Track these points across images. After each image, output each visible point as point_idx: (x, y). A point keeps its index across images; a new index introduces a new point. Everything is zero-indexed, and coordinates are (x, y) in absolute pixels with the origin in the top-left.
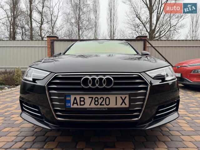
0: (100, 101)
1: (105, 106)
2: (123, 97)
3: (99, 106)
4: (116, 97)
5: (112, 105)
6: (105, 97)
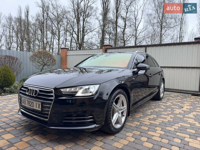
0: (30, 103)
1: (32, 107)
2: (39, 103)
3: (30, 107)
4: (36, 103)
5: (34, 108)
6: (32, 101)
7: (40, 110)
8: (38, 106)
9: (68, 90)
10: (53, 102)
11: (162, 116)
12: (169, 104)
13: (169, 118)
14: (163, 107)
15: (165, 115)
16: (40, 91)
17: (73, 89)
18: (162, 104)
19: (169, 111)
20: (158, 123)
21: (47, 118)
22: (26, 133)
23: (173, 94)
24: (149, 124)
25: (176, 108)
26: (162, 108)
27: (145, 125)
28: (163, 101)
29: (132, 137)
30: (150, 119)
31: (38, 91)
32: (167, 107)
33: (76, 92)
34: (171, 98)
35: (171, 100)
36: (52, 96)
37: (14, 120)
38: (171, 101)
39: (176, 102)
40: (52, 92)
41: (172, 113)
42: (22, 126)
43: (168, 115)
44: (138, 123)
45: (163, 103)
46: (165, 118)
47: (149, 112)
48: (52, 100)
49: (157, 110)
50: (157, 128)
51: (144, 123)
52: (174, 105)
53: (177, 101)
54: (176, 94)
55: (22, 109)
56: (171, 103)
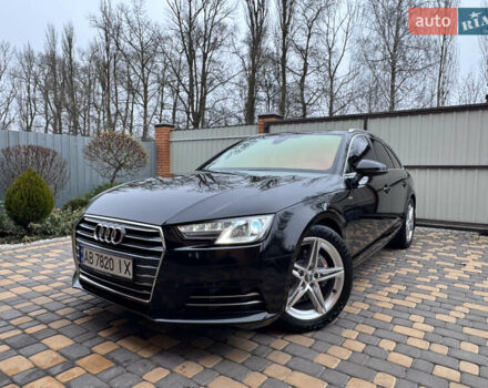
0: (105, 262)
1: (108, 271)
2: (127, 261)
3: (103, 269)
4: (120, 261)
6: (109, 257)
7: (131, 277)
8: (124, 268)
9: (195, 228)
10: (161, 259)
11: (419, 286)
12: (428, 256)
13: (436, 292)
14: (415, 264)
15: (426, 283)
16: (128, 231)
17: (207, 228)
18: (412, 257)
19: (433, 274)
20: (414, 305)
21: (147, 297)
22: (100, 334)
23: (435, 233)
24: (391, 306)
25: (448, 267)
26: (415, 268)
27: (383, 311)
28: (413, 248)
29: (357, 339)
30: (390, 295)
31: (124, 232)
32: (427, 265)
33: (217, 235)
34: (431, 242)
35: (432, 247)
36: (160, 244)
37: (65, 302)
38: (433, 250)
39: (444, 251)
40: (157, 235)
41: (442, 280)
42: (87, 315)
43: (433, 283)
44: (366, 307)
45: (415, 254)
46: (429, 293)
47: (385, 277)
48: (158, 254)
49: (403, 272)
50: (413, 318)
51: (379, 304)
52: (440, 258)
53: (448, 248)
54: (442, 232)
55: (83, 274)
56: (435, 254)
